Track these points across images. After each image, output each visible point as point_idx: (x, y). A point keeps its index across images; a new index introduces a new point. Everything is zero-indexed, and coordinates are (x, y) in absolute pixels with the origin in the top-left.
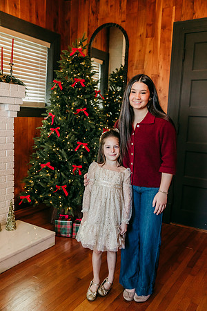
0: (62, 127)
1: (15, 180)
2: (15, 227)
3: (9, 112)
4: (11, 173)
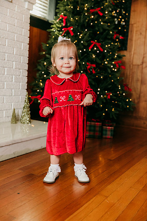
1: (28, 77)
3: (27, 3)
4: (25, 68)
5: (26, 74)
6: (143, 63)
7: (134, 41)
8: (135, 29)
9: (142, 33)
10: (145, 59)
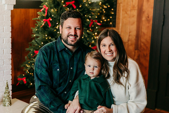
0: (55, 18)
1: (12, 64)
2: (11, 104)
3: (6, 5)
4: (9, 58)
5: (10, 62)
6: (128, 41)
7: (121, 20)
8: (122, 9)
9: (128, 13)
10: (130, 37)
